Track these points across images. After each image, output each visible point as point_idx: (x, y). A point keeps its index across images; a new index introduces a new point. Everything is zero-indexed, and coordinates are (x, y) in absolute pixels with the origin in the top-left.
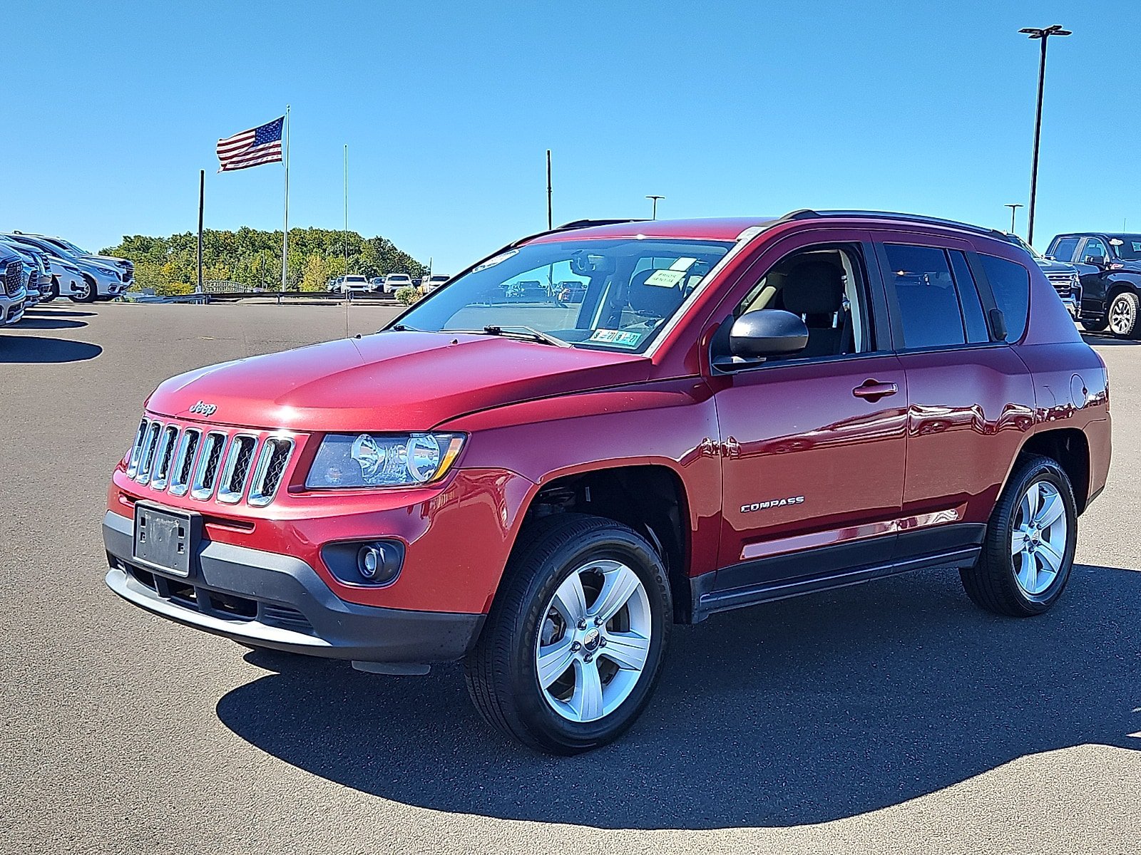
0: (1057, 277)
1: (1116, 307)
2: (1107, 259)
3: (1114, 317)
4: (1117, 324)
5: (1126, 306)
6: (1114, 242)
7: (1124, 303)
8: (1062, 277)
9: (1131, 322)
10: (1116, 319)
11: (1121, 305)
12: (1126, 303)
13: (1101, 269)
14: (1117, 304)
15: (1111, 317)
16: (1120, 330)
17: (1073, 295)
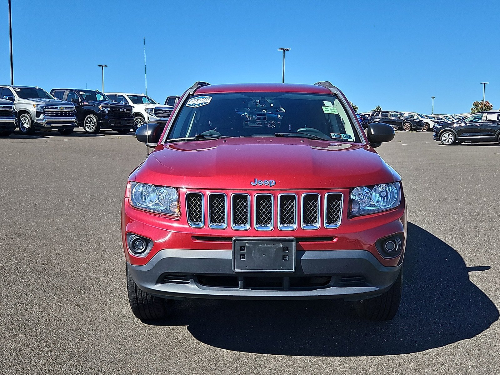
0: (68, 108)
1: (87, 121)
2: (80, 100)
3: (86, 125)
4: (88, 128)
5: (92, 120)
6: (81, 93)
7: (90, 119)
8: (70, 108)
9: (95, 127)
10: (87, 126)
11: (89, 120)
12: (91, 119)
13: (78, 104)
14: (87, 119)
15: (85, 125)
16: (90, 130)
17: (75, 115)
